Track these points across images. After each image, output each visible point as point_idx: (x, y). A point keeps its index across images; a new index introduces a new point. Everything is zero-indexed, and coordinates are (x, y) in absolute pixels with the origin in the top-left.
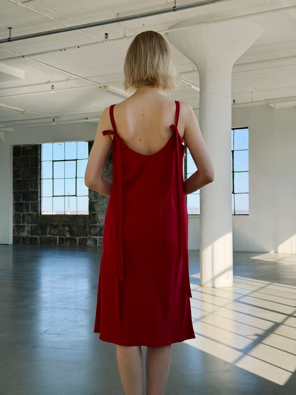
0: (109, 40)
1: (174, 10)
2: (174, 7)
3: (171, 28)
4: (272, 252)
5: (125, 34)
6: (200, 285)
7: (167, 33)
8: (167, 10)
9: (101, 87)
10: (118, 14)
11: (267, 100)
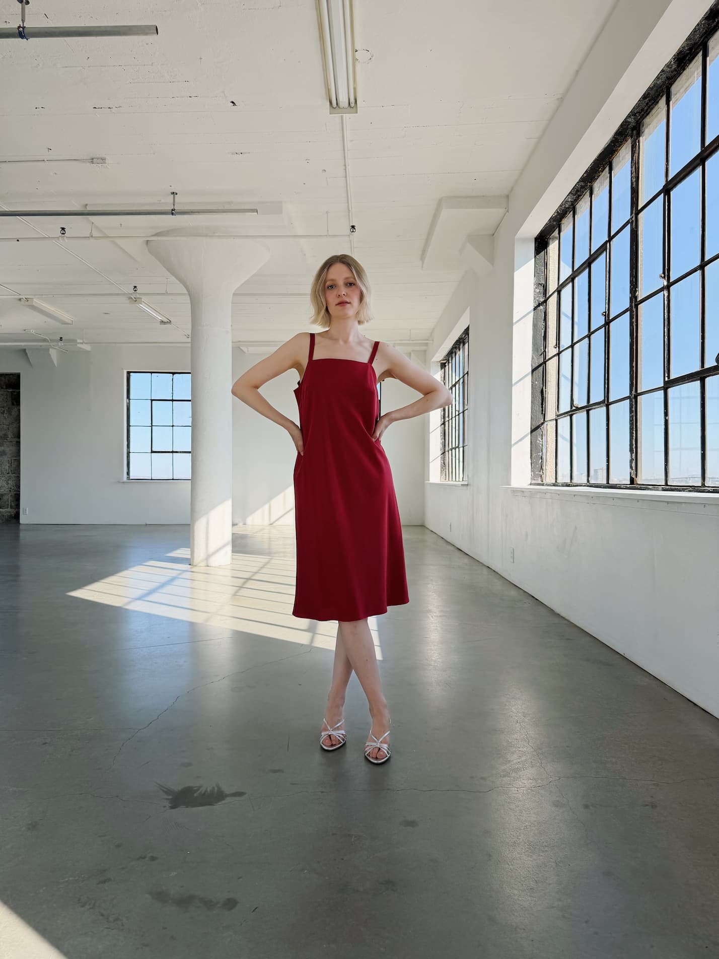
0: (67, 237)
1: (172, 214)
2: (172, 210)
3: (157, 235)
4: (241, 524)
5: (91, 233)
6: (190, 565)
7: (148, 241)
8: (163, 211)
9: (20, 300)
10: (86, 205)
11: (240, 341)
